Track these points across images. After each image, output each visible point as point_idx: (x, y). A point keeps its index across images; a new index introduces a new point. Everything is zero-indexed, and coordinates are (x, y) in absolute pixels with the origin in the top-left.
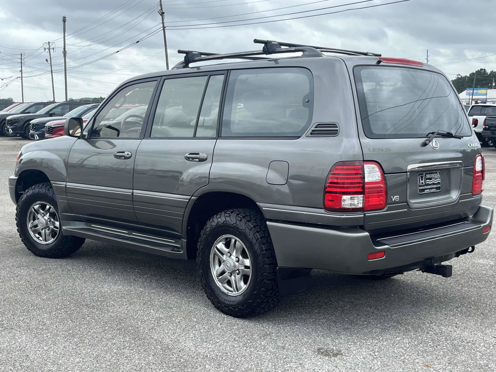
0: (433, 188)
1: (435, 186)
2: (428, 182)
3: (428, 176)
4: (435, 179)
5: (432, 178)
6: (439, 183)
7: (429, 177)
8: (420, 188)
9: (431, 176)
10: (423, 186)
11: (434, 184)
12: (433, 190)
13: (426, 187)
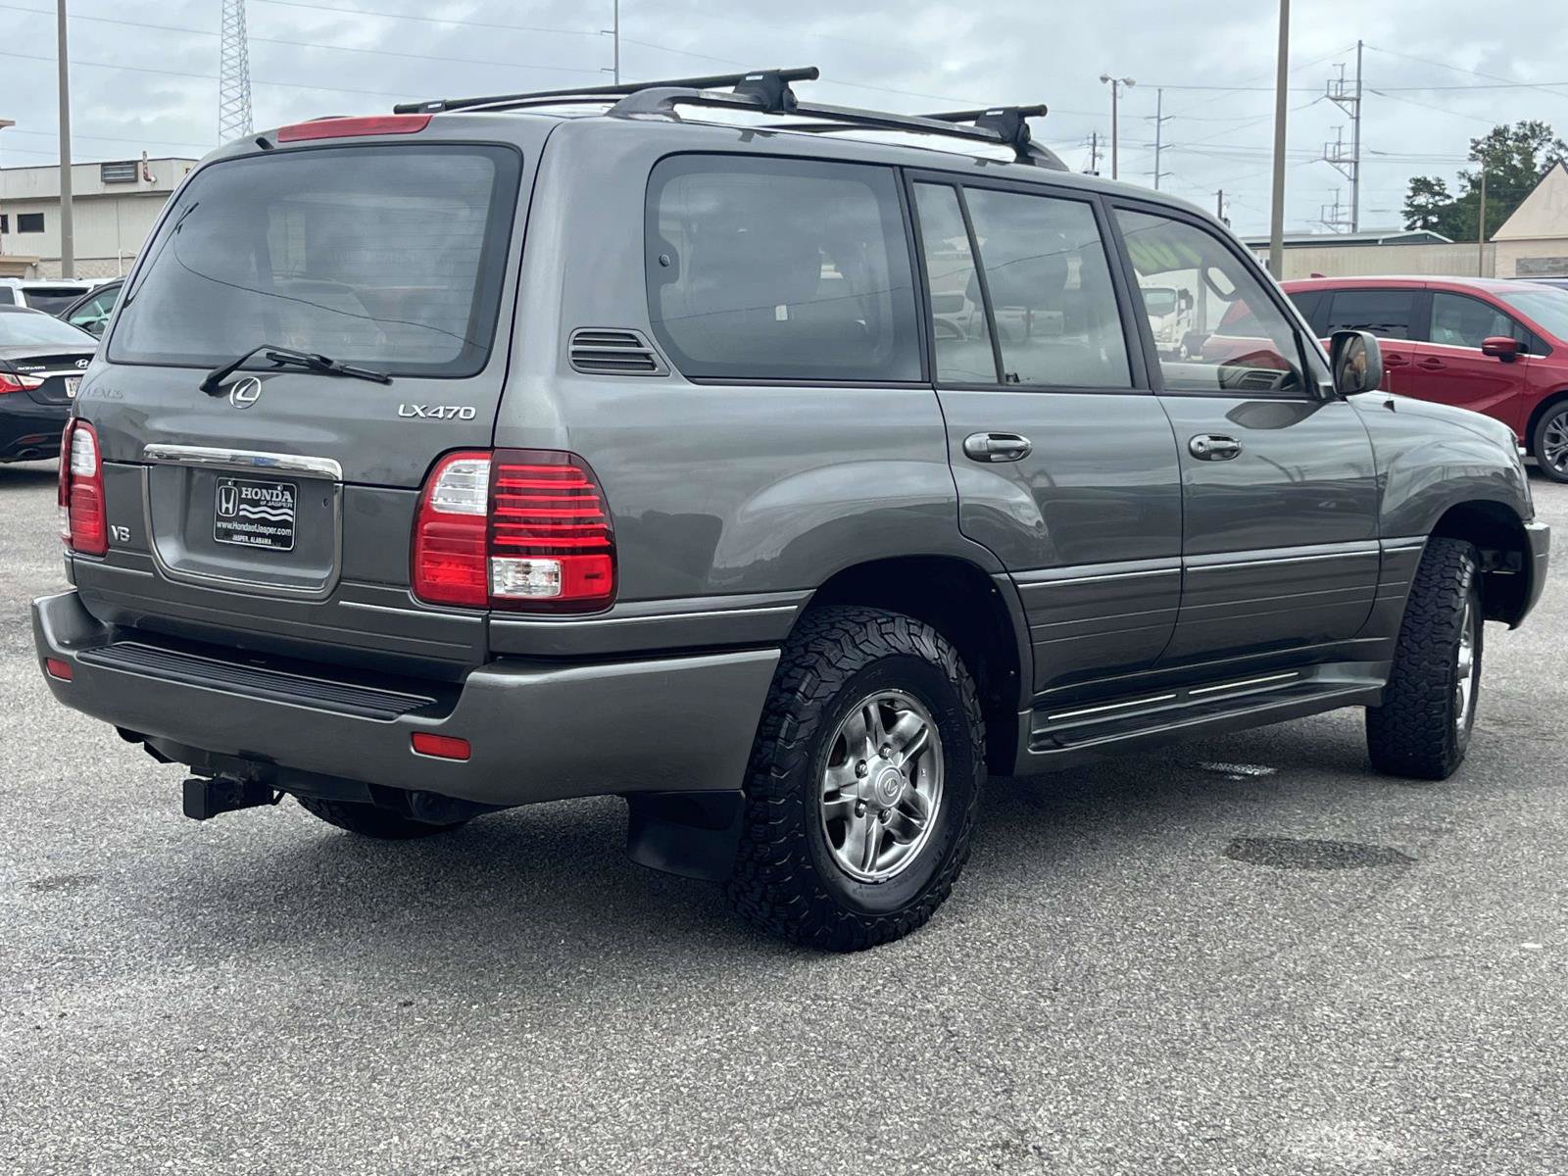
0: (263, 535)
1: (272, 530)
2: (246, 511)
3: (248, 493)
4: (273, 508)
5: (260, 500)
6: (285, 524)
7: (249, 497)
8: (219, 524)
9: (256, 495)
10: (229, 520)
11: (264, 522)
12: (259, 540)
13: (236, 526)
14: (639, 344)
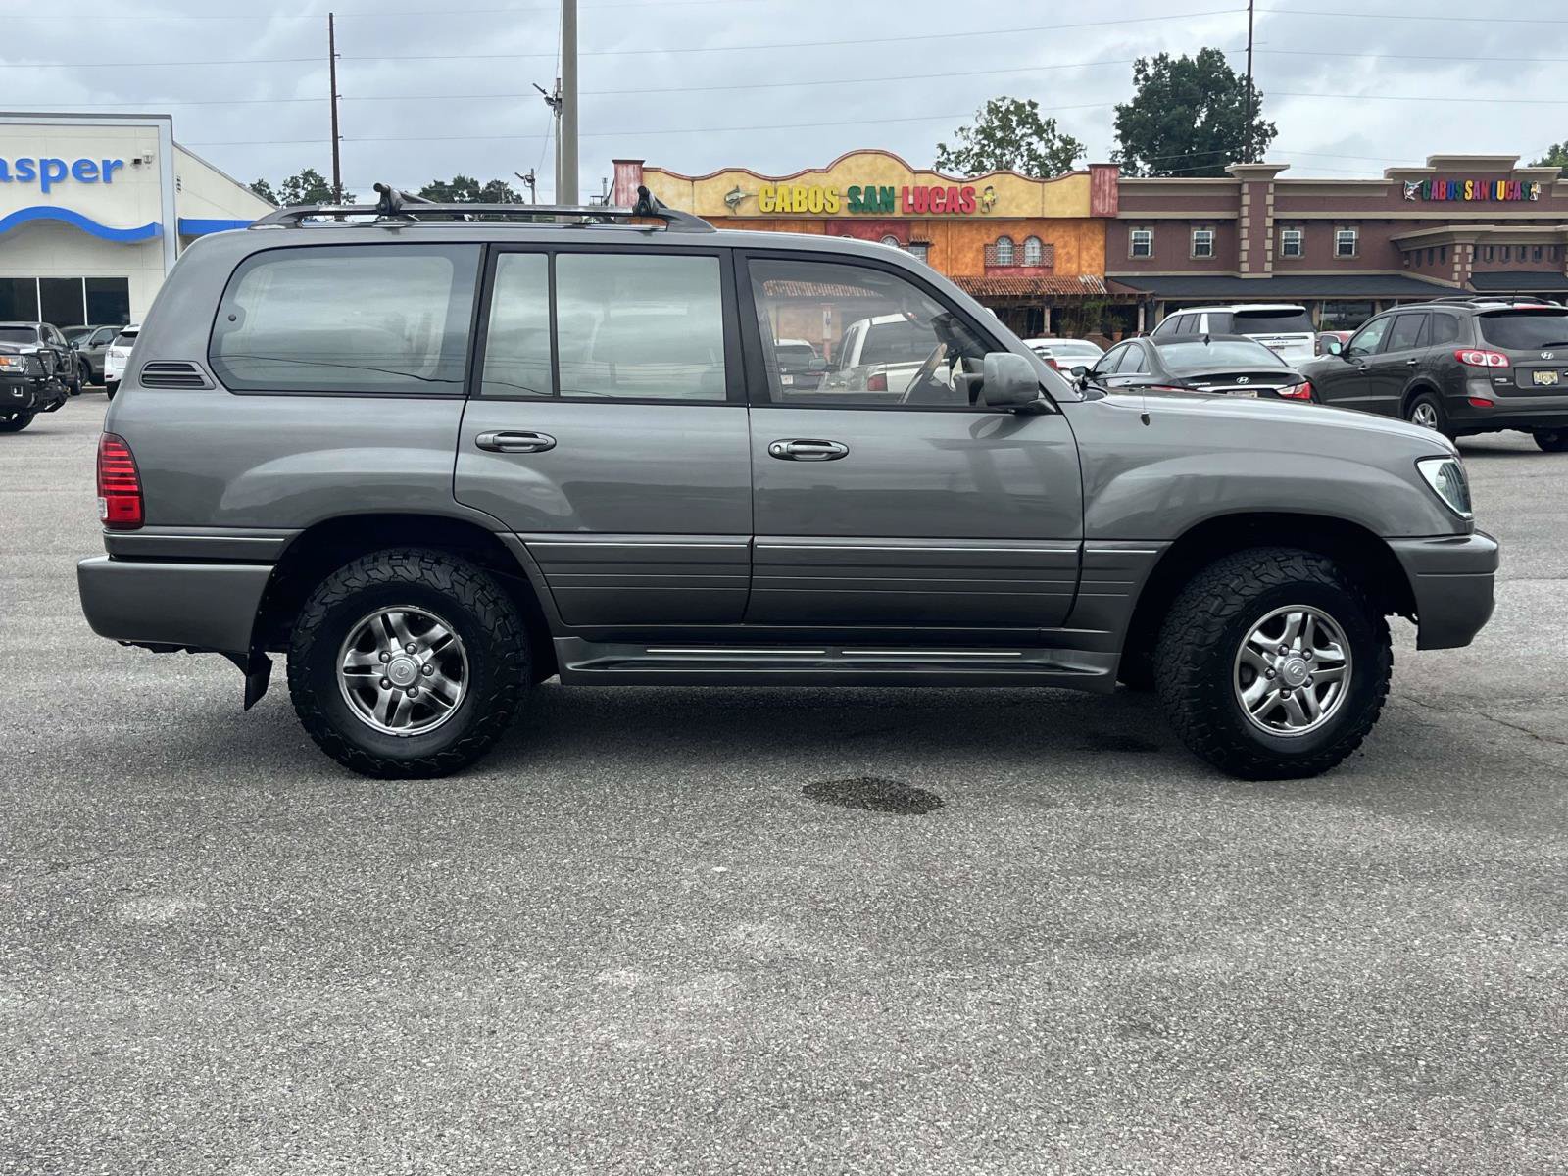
14: (194, 370)
